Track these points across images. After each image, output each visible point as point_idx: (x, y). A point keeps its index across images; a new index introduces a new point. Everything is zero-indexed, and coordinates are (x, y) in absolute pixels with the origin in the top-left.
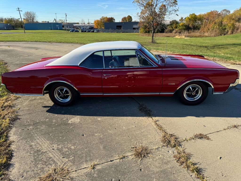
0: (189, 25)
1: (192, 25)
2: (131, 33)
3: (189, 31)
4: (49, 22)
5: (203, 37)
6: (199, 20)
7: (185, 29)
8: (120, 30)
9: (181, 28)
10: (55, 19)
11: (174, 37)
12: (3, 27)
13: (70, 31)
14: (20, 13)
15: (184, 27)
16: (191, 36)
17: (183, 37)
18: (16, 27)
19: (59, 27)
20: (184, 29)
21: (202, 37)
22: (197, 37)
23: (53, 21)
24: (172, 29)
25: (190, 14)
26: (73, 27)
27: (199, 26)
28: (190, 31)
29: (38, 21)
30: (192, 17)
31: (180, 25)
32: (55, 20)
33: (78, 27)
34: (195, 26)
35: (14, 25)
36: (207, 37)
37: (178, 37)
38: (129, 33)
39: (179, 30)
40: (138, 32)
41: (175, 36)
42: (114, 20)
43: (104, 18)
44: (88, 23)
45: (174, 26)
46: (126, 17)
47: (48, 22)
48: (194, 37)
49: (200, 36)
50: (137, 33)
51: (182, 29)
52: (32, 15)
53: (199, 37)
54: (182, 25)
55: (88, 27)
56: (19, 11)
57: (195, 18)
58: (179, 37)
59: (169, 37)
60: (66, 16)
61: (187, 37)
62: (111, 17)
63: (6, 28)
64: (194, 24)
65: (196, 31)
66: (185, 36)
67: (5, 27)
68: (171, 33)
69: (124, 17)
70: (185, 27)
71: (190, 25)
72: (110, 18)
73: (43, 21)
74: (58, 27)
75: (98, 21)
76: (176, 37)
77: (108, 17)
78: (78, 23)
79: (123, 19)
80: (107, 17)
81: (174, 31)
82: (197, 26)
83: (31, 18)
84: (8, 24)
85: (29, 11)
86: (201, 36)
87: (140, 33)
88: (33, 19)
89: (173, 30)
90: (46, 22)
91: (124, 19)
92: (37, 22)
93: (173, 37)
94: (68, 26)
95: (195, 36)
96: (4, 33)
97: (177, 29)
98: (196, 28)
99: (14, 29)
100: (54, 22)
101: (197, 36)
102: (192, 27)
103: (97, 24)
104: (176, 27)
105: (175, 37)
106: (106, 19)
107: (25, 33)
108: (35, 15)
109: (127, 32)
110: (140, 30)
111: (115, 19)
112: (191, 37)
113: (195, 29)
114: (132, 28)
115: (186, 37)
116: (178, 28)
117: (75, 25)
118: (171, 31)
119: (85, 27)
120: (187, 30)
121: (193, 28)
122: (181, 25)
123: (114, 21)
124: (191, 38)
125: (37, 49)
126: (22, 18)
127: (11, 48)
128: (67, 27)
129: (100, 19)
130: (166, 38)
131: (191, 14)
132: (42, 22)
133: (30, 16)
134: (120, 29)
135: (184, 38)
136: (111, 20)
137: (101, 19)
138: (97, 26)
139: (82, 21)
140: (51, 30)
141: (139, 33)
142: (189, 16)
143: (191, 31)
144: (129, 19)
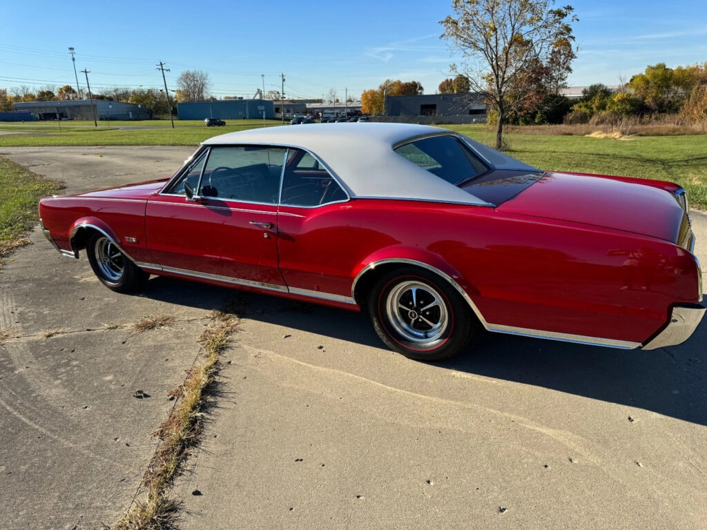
0: (644, 98)
1: (655, 99)
2: (461, 123)
3: (645, 116)
4: (242, 98)
5: (682, 134)
6: (678, 83)
7: (632, 111)
8: (430, 118)
9: (618, 110)
10: (259, 90)
11: (587, 136)
12: (126, 113)
13: (291, 122)
14: (164, 76)
15: (628, 107)
16: (644, 133)
17: (616, 135)
18: (157, 113)
19: (264, 113)
20: (628, 113)
21: (679, 135)
22: (662, 135)
23: (254, 96)
24: (588, 111)
25: (649, 66)
26: (304, 111)
27: (677, 101)
28: (646, 118)
29: (214, 95)
30: (655, 76)
31: (615, 100)
32: (259, 92)
33: (318, 110)
34: (663, 101)
35: (152, 107)
36: (696, 134)
37: (598, 136)
38: (456, 126)
39: (611, 115)
40: (485, 122)
41: (589, 134)
42: (421, 88)
43: (392, 85)
44: (347, 101)
45: (596, 102)
46: (451, 80)
47: (239, 98)
48: (653, 135)
49: (674, 132)
50: (482, 126)
51: (622, 112)
52: (197, 81)
53: (671, 135)
54: (623, 101)
55: (346, 111)
56: (163, 70)
57: (666, 77)
58: (603, 136)
59: (571, 134)
60: (284, 80)
61: (629, 134)
62: (411, 82)
63: (133, 114)
64: (660, 95)
65: (668, 117)
66: (623, 133)
67: (131, 113)
68: (583, 125)
69: (447, 80)
70: (632, 105)
71: (649, 101)
72: (409, 83)
73: (227, 96)
74: (262, 111)
75: (373, 93)
76: (593, 135)
77: (404, 81)
78: (320, 101)
79: (442, 87)
80: (399, 82)
81: (595, 119)
82: (670, 102)
83: (195, 88)
84: (137, 105)
85: (192, 71)
86: (676, 133)
87: (490, 124)
88: (201, 91)
89: (592, 113)
90: (235, 98)
91: (446, 85)
92: (212, 98)
93: (584, 134)
94: (292, 110)
95: (656, 131)
96: (124, 129)
97: (604, 113)
98: (667, 108)
99: (151, 118)
100: (256, 98)
101: (664, 132)
102: (653, 105)
103: (370, 102)
104: (603, 107)
105: (590, 136)
106: (395, 89)
107: (173, 127)
108: (207, 81)
109: (450, 123)
110: (489, 117)
111: (422, 85)
112: (641, 135)
113: (664, 112)
114: (468, 112)
115: (626, 136)
116: (609, 107)
117: (308, 106)
118: (584, 119)
119: (336, 111)
120: (638, 115)
121: (657, 108)
122: (619, 101)
123: (421, 93)
124: (640, 137)
125: (158, 159)
126: (168, 88)
127: (105, 158)
128: (288, 111)
129: (381, 87)
130: (560, 137)
131: (654, 64)
132: (226, 98)
133: (194, 83)
134: (431, 114)
135: (617, 137)
136: (412, 89)
137: (383, 88)
138: (371, 108)
139: (331, 94)
140: (244, 118)
141: (488, 124)
142: (644, 73)
143: (650, 117)
144: (460, 86)
